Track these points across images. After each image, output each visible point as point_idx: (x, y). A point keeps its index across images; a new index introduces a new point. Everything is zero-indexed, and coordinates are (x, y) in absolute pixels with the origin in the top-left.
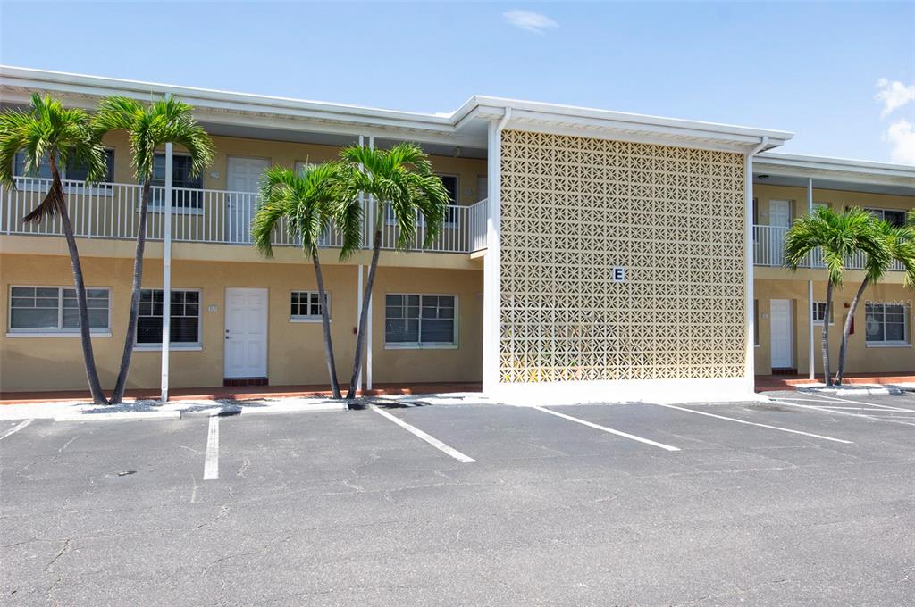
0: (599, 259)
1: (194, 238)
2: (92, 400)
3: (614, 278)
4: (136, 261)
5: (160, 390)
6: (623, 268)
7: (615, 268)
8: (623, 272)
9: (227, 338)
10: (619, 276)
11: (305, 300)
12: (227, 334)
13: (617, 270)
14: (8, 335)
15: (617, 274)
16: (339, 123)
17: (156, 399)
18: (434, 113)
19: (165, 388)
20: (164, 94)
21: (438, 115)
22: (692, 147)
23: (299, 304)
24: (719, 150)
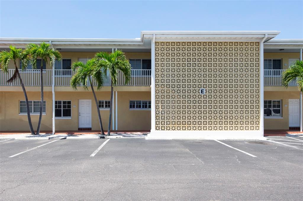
0: (194, 86)
1: (61, 84)
2: (31, 134)
3: (201, 93)
4: (41, 92)
5: (52, 131)
6: (204, 89)
7: (201, 89)
8: (204, 91)
9: (80, 115)
10: (203, 92)
11: (103, 103)
12: (80, 114)
13: (202, 90)
14: (19, 115)
15: (202, 91)
16: (105, 45)
17: (51, 134)
18: (135, 38)
19: (54, 131)
20: (49, 41)
21: (136, 39)
22: (235, 41)
23: (101, 104)
24: (248, 41)
